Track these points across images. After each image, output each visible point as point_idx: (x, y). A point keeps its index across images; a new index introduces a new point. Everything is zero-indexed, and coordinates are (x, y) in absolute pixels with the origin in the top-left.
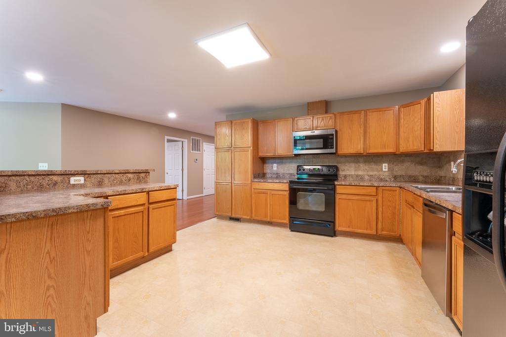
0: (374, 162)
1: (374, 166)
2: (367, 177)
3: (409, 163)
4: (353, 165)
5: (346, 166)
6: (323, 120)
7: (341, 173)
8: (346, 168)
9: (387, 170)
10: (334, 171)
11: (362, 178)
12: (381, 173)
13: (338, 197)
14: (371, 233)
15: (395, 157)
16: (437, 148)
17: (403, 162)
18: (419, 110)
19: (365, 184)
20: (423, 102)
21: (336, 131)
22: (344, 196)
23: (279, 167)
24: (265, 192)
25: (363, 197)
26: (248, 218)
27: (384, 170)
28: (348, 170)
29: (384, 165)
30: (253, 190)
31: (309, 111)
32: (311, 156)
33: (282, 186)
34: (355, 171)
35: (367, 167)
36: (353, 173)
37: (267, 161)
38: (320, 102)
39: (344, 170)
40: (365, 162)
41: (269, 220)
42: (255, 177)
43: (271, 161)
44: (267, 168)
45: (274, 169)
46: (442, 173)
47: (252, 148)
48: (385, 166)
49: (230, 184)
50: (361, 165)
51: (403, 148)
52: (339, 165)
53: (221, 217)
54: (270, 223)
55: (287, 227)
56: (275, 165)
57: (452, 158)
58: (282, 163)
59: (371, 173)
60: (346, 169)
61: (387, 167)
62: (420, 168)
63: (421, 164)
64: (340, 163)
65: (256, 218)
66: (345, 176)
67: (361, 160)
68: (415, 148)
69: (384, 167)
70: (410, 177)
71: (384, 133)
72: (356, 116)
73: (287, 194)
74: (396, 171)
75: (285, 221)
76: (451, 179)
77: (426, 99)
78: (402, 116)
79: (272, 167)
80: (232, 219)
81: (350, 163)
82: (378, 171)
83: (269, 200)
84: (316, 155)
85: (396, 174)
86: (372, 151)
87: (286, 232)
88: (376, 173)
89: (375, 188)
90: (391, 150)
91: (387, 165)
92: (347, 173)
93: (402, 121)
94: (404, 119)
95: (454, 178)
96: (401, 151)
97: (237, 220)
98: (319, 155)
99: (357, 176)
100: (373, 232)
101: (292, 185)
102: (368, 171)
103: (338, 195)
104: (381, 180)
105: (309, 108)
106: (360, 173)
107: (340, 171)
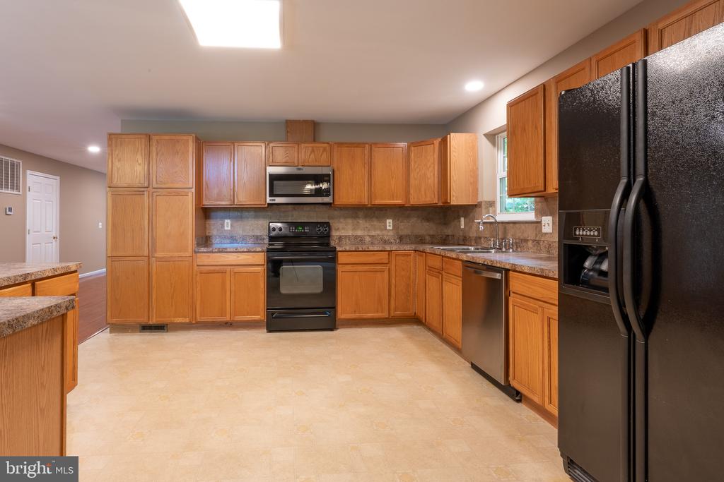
0: (377, 218)
1: (376, 223)
2: (368, 239)
3: (415, 219)
4: (350, 221)
5: (341, 223)
6: (313, 151)
7: (335, 234)
8: (341, 226)
9: (391, 228)
10: (326, 230)
11: (361, 240)
12: (384, 232)
13: (340, 269)
14: (383, 317)
15: (401, 211)
16: (455, 201)
17: (408, 217)
18: (432, 152)
19: (376, 249)
20: (437, 142)
21: (333, 171)
22: (349, 268)
23: (235, 224)
24: (221, 271)
25: (372, 267)
26: (187, 320)
27: (388, 228)
28: (343, 229)
29: (388, 221)
30: (196, 268)
31: (289, 134)
32: (290, 206)
33: (254, 257)
34: (354, 229)
35: (367, 225)
36: (350, 233)
37: (213, 214)
38: (305, 122)
39: (338, 229)
40: (366, 217)
41: (227, 318)
42: (198, 245)
43: (220, 214)
44: (212, 227)
45: (226, 228)
46: (449, 231)
47: (194, 190)
48: (390, 223)
49: (146, 259)
50: (361, 222)
51: (414, 200)
52: (331, 222)
53: (120, 328)
54: (229, 325)
55: (264, 326)
56: (228, 222)
57: (461, 213)
58: (241, 218)
59: (373, 233)
60: (341, 228)
61: (391, 224)
62: (426, 224)
63: (428, 220)
64: (333, 218)
65: (204, 319)
66: (340, 238)
67: (361, 214)
68: (428, 199)
69: (388, 225)
70: (417, 236)
71: (393, 178)
72: (358, 151)
73: (261, 270)
74: (402, 230)
75: (257, 317)
76: (461, 238)
77: (440, 140)
78: (412, 156)
79: (223, 225)
80: (146, 328)
81: (345, 218)
82: (382, 230)
83: (228, 282)
84: (298, 206)
85: (403, 234)
86: (378, 202)
87: (262, 335)
88: (378, 232)
89: (387, 253)
90: (399, 202)
91: (391, 221)
92: (343, 233)
93: (412, 163)
94: (415, 162)
95: (465, 237)
96: (412, 203)
97: (160, 328)
98: (302, 206)
99: (356, 237)
100: (385, 315)
101: (270, 254)
102: (369, 230)
103: (340, 266)
104: (385, 242)
105: (289, 130)
106: (359, 233)
107: (333, 231)
